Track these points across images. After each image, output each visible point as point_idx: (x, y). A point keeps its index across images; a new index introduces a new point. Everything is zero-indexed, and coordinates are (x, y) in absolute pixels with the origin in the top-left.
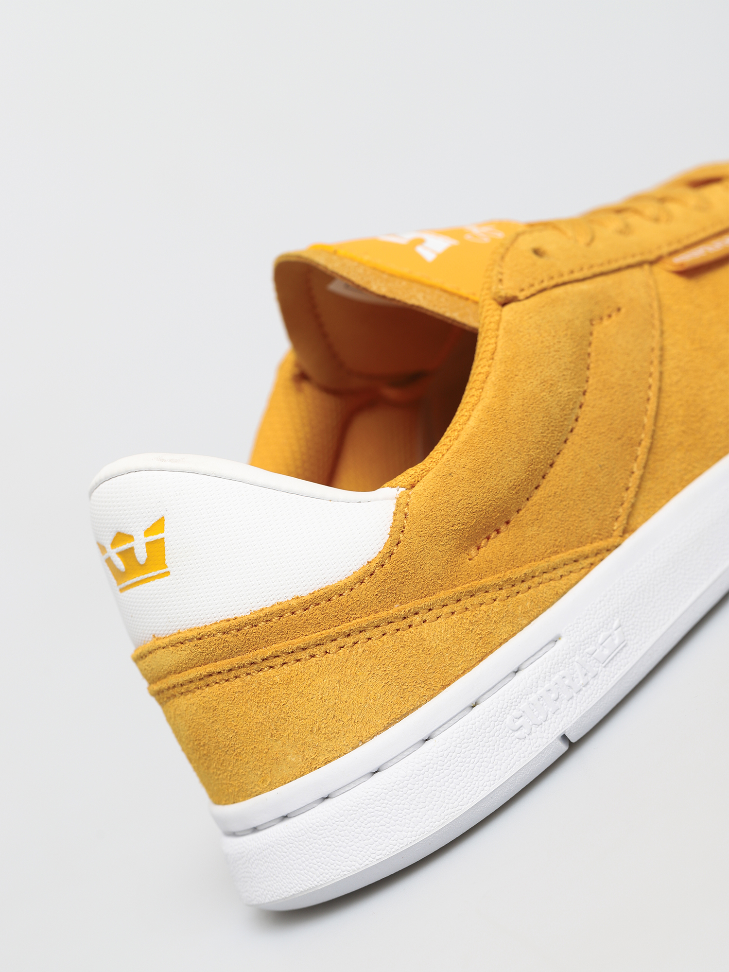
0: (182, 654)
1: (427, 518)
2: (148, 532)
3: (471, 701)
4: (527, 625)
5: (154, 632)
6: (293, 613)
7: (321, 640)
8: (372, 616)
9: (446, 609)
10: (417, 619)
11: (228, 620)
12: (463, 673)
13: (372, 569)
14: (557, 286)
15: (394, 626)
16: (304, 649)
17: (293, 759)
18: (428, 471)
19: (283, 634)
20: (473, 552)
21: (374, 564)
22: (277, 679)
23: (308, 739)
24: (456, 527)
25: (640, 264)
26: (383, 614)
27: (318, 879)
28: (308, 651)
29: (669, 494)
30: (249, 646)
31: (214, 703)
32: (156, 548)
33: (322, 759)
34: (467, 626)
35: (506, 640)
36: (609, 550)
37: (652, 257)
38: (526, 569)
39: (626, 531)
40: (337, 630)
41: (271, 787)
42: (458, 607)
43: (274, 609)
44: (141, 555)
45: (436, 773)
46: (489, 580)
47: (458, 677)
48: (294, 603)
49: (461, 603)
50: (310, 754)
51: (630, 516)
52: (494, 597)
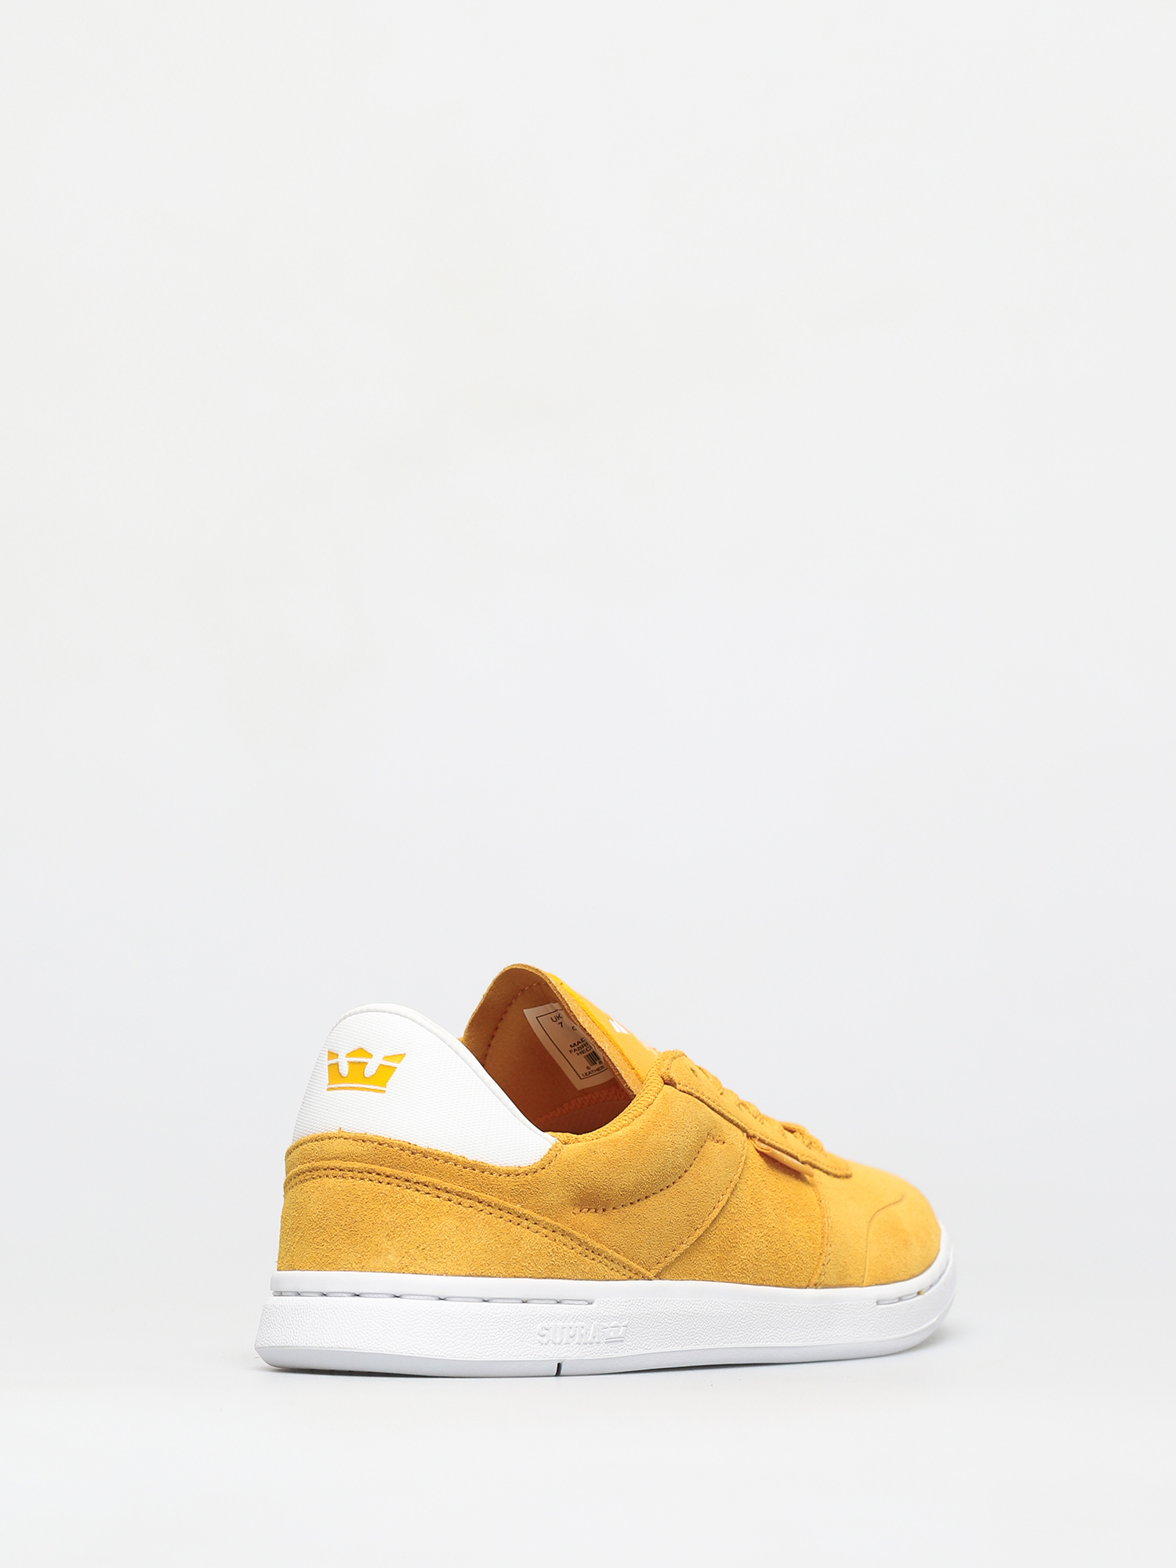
0: (359, 1148)
1: (568, 1166)
2: (386, 1058)
3: (525, 1297)
4: (579, 1280)
5: (341, 1126)
6: (455, 1165)
7: (464, 1193)
8: (501, 1201)
9: (544, 1230)
10: (525, 1223)
11: (410, 1144)
12: (531, 1277)
13: (520, 1172)
14: (698, 1098)
15: (510, 1217)
16: (447, 1192)
17: (392, 1259)
18: (579, 1142)
19: (440, 1174)
20: (577, 1210)
21: (523, 1170)
22: (417, 1200)
23: (412, 1252)
24: (579, 1185)
25: (744, 1130)
26: (509, 1204)
27: (359, 1344)
28: (450, 1195)
29: (692, 1276)
30: (414, 1168)
31: (360, 1193)
32: (385, 1073)
33: (412, 1269)
34: (550, 1250)
35: (564, 1278)
36: (644, 1278)
37: (751, 1132)
38: (598, 1246)
39: (658, 1276)
40: (476, 1194)
41: (362, 1269)
42: (551, 1235)
43: (446, 1155)
44: (370, 1070)
45: (482, 1324)
46: (577, 1234)
47: (526, 1277)
48: (461, 1159)
49: (554, 1234)
50: (406, 1261)
51: (666, 1268)
52: (574, 1246)
